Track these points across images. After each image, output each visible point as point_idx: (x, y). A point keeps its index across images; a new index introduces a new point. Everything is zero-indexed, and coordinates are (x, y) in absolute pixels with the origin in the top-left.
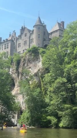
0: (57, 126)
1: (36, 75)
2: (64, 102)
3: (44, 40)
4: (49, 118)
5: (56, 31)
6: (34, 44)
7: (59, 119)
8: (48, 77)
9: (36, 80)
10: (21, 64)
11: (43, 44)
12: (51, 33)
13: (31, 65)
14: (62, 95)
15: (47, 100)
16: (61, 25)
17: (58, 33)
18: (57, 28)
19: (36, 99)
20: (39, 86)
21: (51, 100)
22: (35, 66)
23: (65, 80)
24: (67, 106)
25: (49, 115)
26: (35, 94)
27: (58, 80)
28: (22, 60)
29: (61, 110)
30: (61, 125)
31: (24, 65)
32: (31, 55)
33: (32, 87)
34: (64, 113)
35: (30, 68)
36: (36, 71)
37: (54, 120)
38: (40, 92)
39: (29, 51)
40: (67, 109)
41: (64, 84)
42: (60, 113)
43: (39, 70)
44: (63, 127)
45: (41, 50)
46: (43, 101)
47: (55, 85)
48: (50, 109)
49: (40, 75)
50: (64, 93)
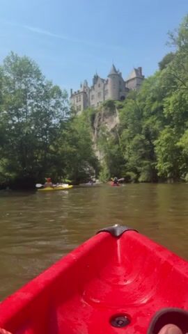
0: (136, 181)
1: (113, 130)
2: (143, 157)
3: (120, 90)
4: (128, 173)
5: (133, 79)
6: (109, 97)
7: (138, 174)
8: (126, 133)
9: (113, 136)
10: (97, 119)
11: (119, 94)
12: (128, 81)
13: (107, 120)
14: (141, 152)
15: (126, 157)
16: (138, 71)
17: (135, 81)
18: (134, 75)
19: (114, 156)
20: (117, 142)
21: (130, 157)
22: (112, 121)
23: (143, 137)
24: (145, 162)
25: (129, 171)
26: (113, 151)
27: (136, 138)
28: (97, 115)
29: (140, 165)
30: (140, 179)
31: (99, 120)
32: (106, 109)
33: (109, 143)
34: (143, 168)
35: (106, 123)
36: (112, 126)
37: (133, 175)
38: (119, 149)
39: (104, 105)
40: (146, 164)
41: (142, 141)
42: (139, 168)
43: (116, 126)
44: (142, 182)
45: (118, 103)
46: (122, 158)
47: (134, 142)
48: (129, 165)
49: (118, 131)
50: (142, 150)
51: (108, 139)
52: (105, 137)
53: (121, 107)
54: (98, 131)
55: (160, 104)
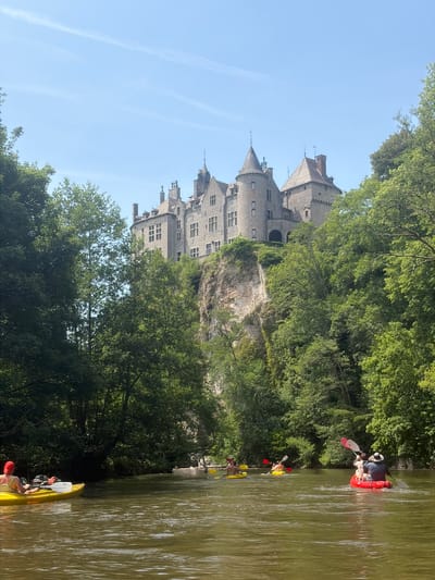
0: (314, 463)
1: (249, 321)
2: (332, 400)
3: (269, 216)
4: (291, 441)
5: (304, 186)
6: (240, 231)
7: (319, 443)
8: (284, 331)
9: (250, 336)
10: (205, 287)
11: (266, 228)
12: (289, 192)
13: (234, 293)
14: (328, 384)
15: (285, 393)
16: (317, 165)
17: (309, 190)
18: (305, 177)
19: (253, 391)
20: (259, 354)
21: (295, 394)
22: (246, 295)
23: (332, 345)
24: (338, 412)
25: (292, 434)
26: (250, 377)
27: (314, 346)
28: (207, 278)
29: (325, 420)
30: (324, 459)
31: (213, 291)
32: (232, 263)
33: (238, 354)
34: (331, 429)
35: (232, 300)
36: (248, 309)
37: (305, 447)
38: (266, 372)
39: (227, 253)
40: (339, 419)
41: (330, 354)
42: (321, 429)
43: (258, 309)
44: (330, 466)
45: (263, 251)
46: (273, 397)
47: (308, 356)
48: (292, 416)
49: (267, 323)
50: (330, 379)
51: (234, 344)
52: (228, 340)
53: (271, 262)
54: (208, 320)
55: (375, 263)
